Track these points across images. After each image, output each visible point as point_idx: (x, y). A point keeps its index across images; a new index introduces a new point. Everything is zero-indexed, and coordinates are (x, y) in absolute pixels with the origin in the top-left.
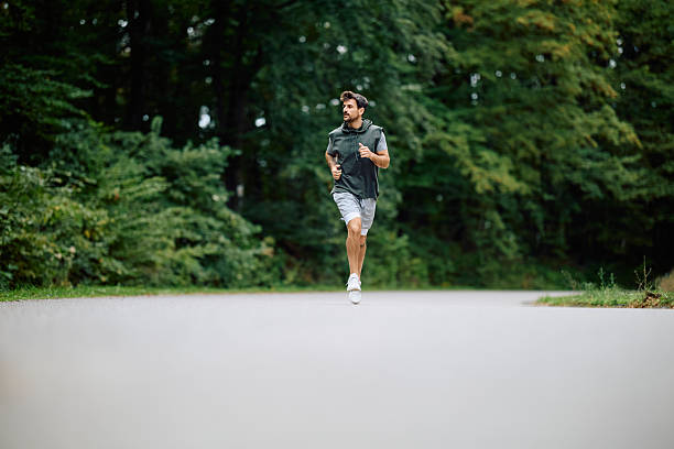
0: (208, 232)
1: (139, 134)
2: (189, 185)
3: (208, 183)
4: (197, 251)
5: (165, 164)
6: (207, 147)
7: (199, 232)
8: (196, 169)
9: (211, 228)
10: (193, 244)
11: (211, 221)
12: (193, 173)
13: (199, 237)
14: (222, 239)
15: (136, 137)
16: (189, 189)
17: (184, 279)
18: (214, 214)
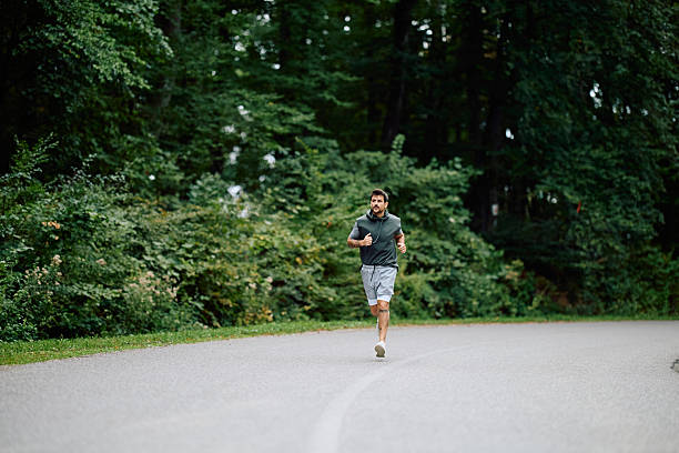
0: (444, 256)
1: (379, 154)
2: (426, 207)
3: (448, 205)
4: (430, 275)
5: (402, 185)
6: (448, 168)
7: (434, 256)
8: (435, 190)
9: (447, 251)
10: (427, 268)
11: (447, 244)
12: (432, 194)
13: (433, 261)
14: (457, 263)
15: (376, 156)
16: (426, 211)
17: (414, 304)
18: (452, 237)
